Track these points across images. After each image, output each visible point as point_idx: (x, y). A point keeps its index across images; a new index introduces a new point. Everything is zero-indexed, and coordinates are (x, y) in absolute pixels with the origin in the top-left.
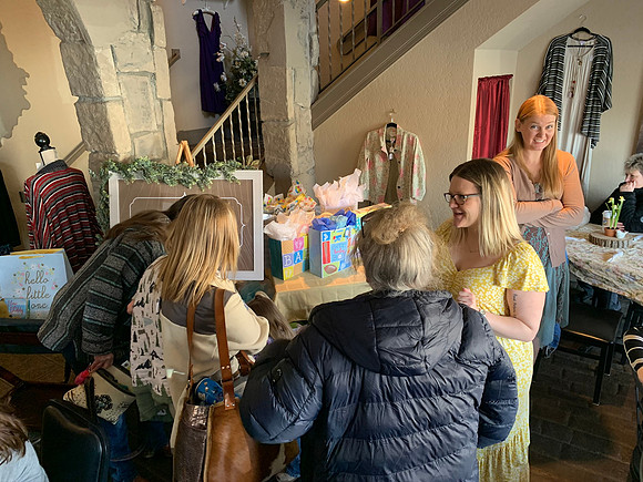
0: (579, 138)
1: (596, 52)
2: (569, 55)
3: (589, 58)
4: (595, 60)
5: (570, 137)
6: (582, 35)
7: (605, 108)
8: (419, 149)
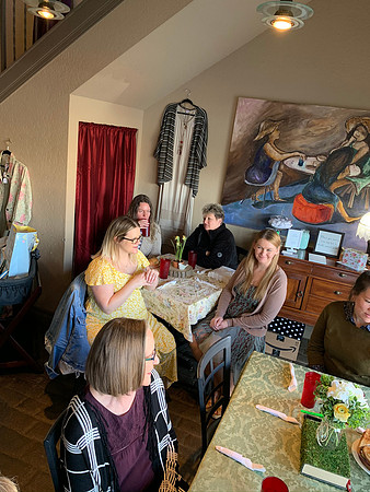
0: (185, 188)
1: (196, 120)
2: (178, 119)
3: (191, 125)
4: (196, 126)
5: (179, 186)
6: (188, 105)
7: (201, 167)
8: (26, 179)
